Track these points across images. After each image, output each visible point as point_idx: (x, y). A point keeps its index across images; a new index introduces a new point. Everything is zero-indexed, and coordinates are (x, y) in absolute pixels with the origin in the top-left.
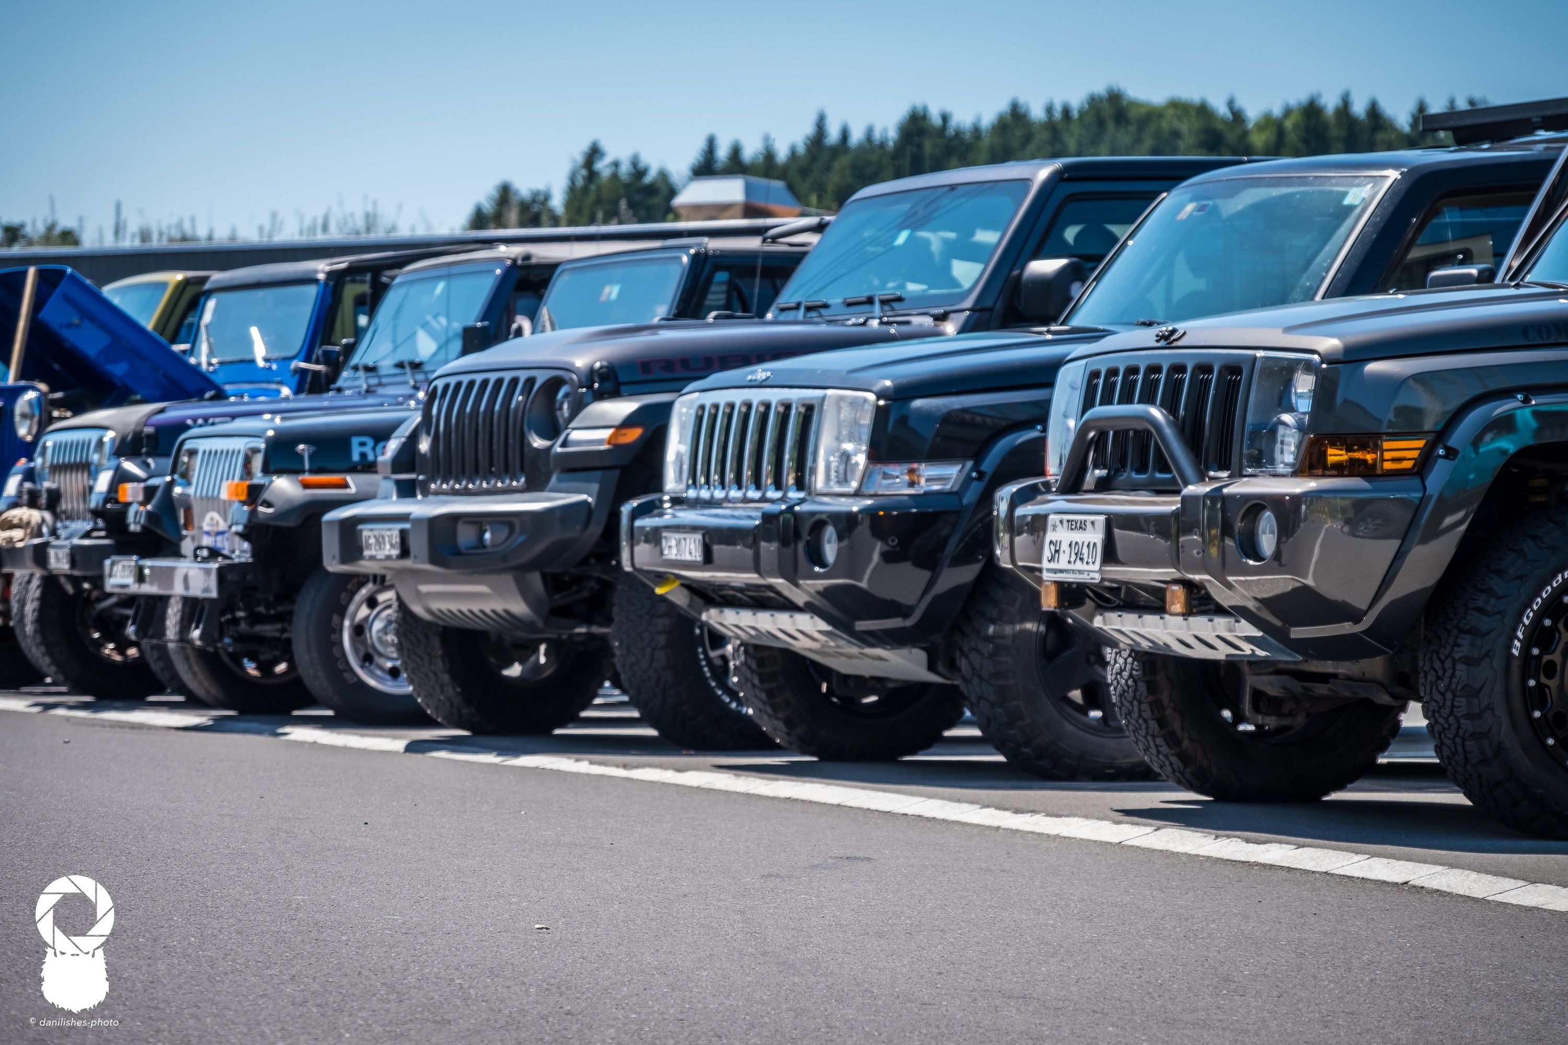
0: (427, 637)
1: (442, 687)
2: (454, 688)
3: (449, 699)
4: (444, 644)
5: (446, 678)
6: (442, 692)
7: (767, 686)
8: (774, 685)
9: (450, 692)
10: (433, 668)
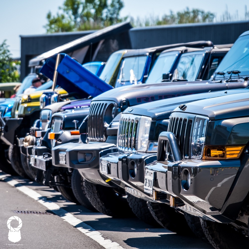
0: (92, 186)
1: (98, 203)
2: (102, 203)
3: (101, 207)
4: (97, 189)
5: (99, 200)
6: (99, 205)
7: (155, 210)
8: (157, 210)
9: (101, 204)
10: (95, 197)
